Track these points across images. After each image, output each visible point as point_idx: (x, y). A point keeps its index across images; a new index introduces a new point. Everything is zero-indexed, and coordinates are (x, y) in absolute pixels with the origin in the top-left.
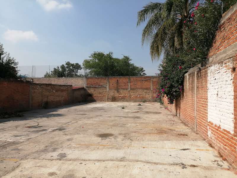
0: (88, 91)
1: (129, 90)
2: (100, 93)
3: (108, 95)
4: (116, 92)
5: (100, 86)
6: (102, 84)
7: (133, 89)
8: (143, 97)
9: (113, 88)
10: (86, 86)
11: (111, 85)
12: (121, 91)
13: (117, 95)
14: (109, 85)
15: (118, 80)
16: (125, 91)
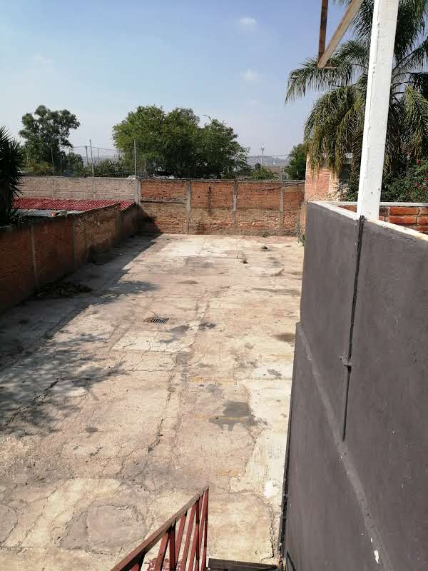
0: (145, 211)
1: (234, 209)
2: (171, 216)
3: (190, 220)
4: (206, 214)
5: (170, 199)
6: (175, 195)
7: (243, 209)
8: (262, 226)
9: (199, 205)
10: (140, 198)
11: (195, 197)
12: (217, 212)
13: (208, 220)
14: (192, 199)
15: (210, 188)
16: (226, 213)
